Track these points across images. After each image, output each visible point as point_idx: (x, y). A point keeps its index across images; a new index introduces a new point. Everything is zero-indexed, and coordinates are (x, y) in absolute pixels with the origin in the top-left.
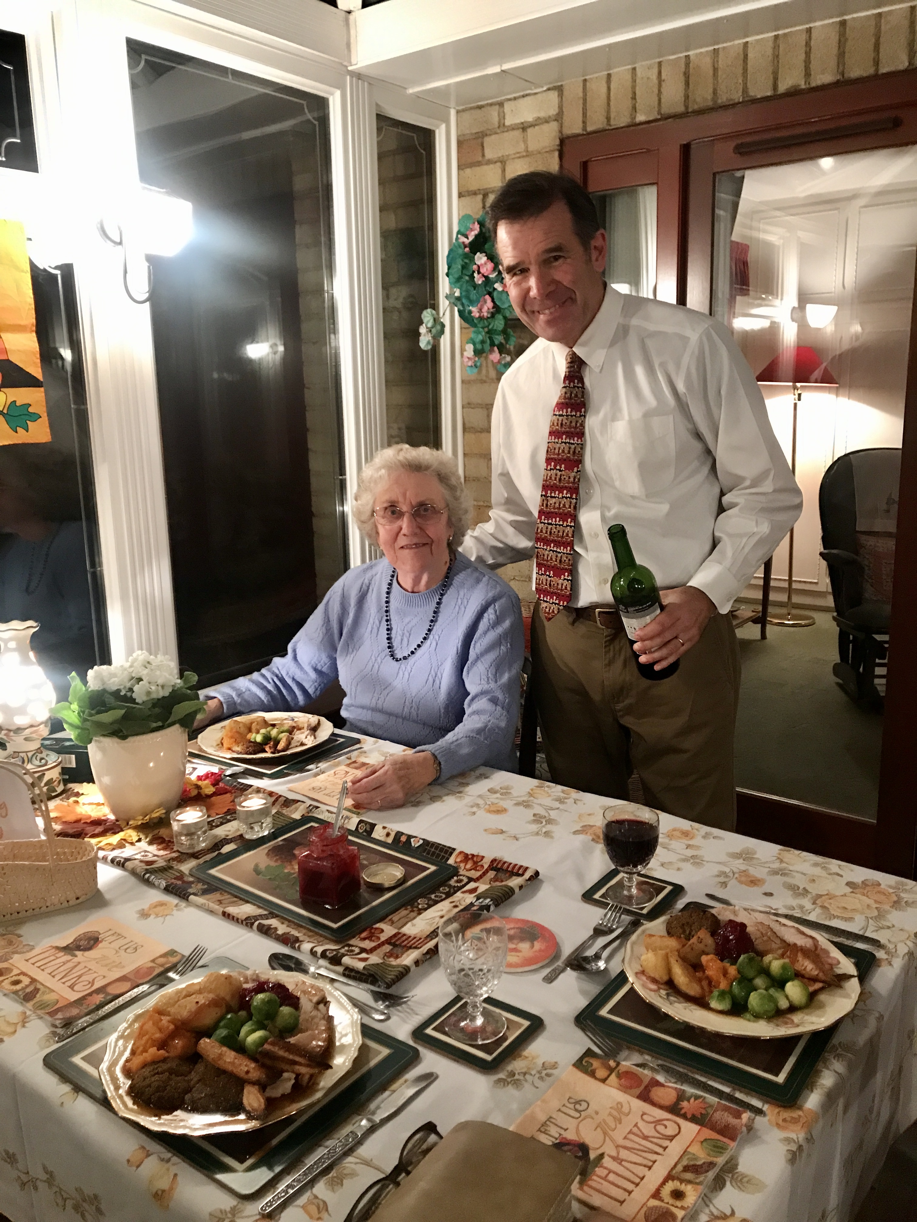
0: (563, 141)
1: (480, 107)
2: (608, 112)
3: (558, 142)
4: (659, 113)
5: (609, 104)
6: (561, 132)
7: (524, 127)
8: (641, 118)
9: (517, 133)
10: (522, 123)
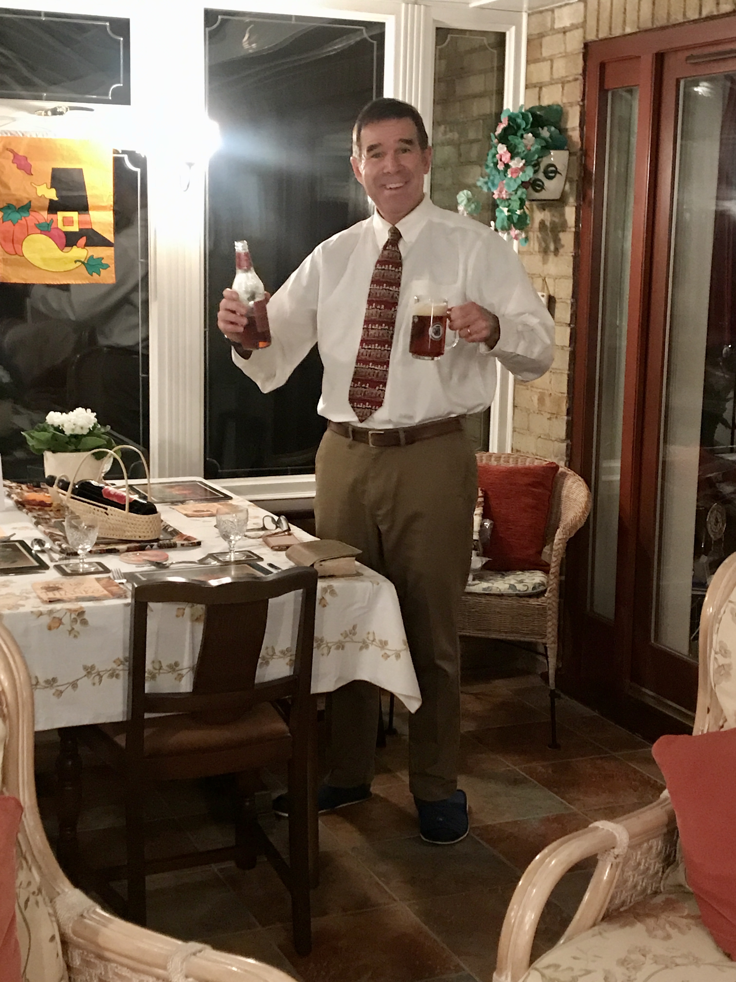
0: (586, 45)
1: (541, 12)
2: (611, 23)
3: (582, 46)
4: (638, 27)
5: (611, 17)
6: (584, 38)
7: (564, 31)
8: (628, 30)
9: (561, 36)
10: (564, 28)
